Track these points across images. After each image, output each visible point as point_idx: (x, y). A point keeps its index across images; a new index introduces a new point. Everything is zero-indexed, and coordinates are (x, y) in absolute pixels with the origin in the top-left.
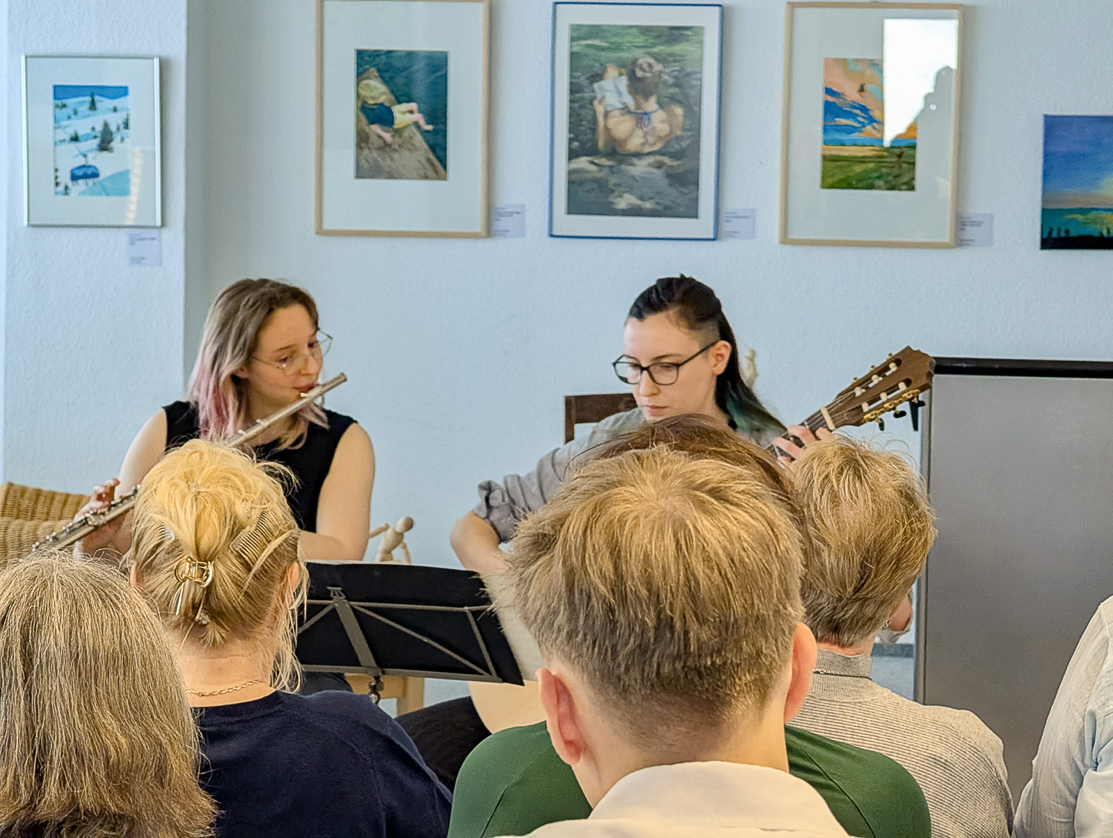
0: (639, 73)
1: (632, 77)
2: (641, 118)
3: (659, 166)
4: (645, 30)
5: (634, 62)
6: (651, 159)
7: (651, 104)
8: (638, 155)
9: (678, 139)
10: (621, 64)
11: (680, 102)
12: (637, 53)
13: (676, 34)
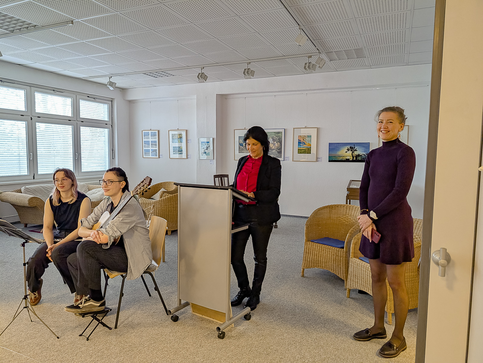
0: (274, 138)
1: (273, 139)
2: (274, 144)
3: (277, 151)
4: (275, 132)
5: (273, 137)
6: (275, 150)
7: (275, 142)
8: (274, 149)
9: (279, 147)
10: (271, 137)
11: (279, 142)
12: (274, 136)
13: (279, 133)
